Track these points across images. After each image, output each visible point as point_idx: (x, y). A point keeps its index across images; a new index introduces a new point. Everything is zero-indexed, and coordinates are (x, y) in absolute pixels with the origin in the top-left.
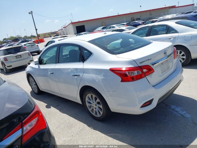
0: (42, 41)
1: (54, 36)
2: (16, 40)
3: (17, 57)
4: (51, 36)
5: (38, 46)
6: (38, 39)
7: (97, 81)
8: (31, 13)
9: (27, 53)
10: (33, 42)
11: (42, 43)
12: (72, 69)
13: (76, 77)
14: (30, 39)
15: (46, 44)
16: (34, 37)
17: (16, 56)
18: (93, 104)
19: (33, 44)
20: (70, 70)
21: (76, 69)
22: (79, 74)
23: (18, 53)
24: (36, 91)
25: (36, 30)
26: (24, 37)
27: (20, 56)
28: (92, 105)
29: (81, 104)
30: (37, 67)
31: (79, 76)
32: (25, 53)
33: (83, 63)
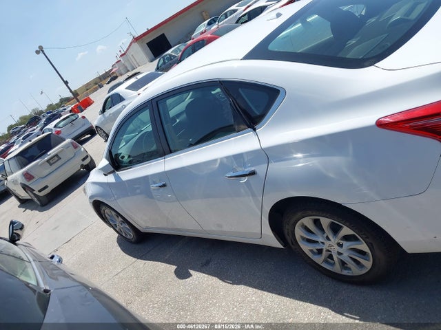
0: (87, 103)
1: (108, 83)
2: (33, 120)
3: (51, 161)
4: (101, 86)
5: (84, 117)
6: (78, 101)
7: (331, 175)
8: (40, 50)
9: (69, 143)
10: (71, 111)
11: (89, 108)
12: (221, 159)
13: (244, 180)
14: (61, 109)
15: (101, 109)
16: (68, 100)
17: (48, 161)
18: (327, 243)
19: (73, 118)
20: (217, 165)
21: (238, 157)
22: (253, 169)
23: (49, 153)
24: (131, 235)
25: (66, 83)
26: (48, 107)
27: (56, 158)
28: (325, 248)
29: (281, 246)
30: (111, 179)
31: (253, 173)
32: (63, 147)
33: (255, 130)
